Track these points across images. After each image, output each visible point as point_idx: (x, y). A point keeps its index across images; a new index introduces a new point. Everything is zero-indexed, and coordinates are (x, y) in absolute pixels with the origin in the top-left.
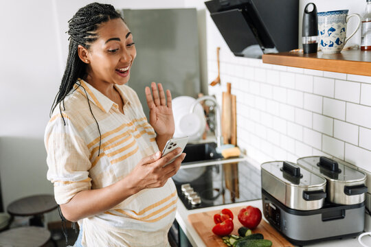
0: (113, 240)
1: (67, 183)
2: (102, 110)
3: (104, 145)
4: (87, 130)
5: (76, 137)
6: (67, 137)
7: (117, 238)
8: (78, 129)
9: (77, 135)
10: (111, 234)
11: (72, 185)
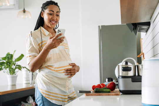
0: (43, 77)
1: (30, 56)
2: (45, 35)
3: (43, 45)
4: (37, 39)
5: (33, 41)
6: (31, 41)
7: (45, 77)
8: (35, 39)
9: (34, 41)
10: (43, 75)
11: (31, 57)
